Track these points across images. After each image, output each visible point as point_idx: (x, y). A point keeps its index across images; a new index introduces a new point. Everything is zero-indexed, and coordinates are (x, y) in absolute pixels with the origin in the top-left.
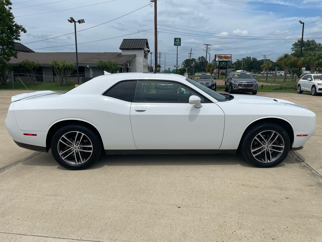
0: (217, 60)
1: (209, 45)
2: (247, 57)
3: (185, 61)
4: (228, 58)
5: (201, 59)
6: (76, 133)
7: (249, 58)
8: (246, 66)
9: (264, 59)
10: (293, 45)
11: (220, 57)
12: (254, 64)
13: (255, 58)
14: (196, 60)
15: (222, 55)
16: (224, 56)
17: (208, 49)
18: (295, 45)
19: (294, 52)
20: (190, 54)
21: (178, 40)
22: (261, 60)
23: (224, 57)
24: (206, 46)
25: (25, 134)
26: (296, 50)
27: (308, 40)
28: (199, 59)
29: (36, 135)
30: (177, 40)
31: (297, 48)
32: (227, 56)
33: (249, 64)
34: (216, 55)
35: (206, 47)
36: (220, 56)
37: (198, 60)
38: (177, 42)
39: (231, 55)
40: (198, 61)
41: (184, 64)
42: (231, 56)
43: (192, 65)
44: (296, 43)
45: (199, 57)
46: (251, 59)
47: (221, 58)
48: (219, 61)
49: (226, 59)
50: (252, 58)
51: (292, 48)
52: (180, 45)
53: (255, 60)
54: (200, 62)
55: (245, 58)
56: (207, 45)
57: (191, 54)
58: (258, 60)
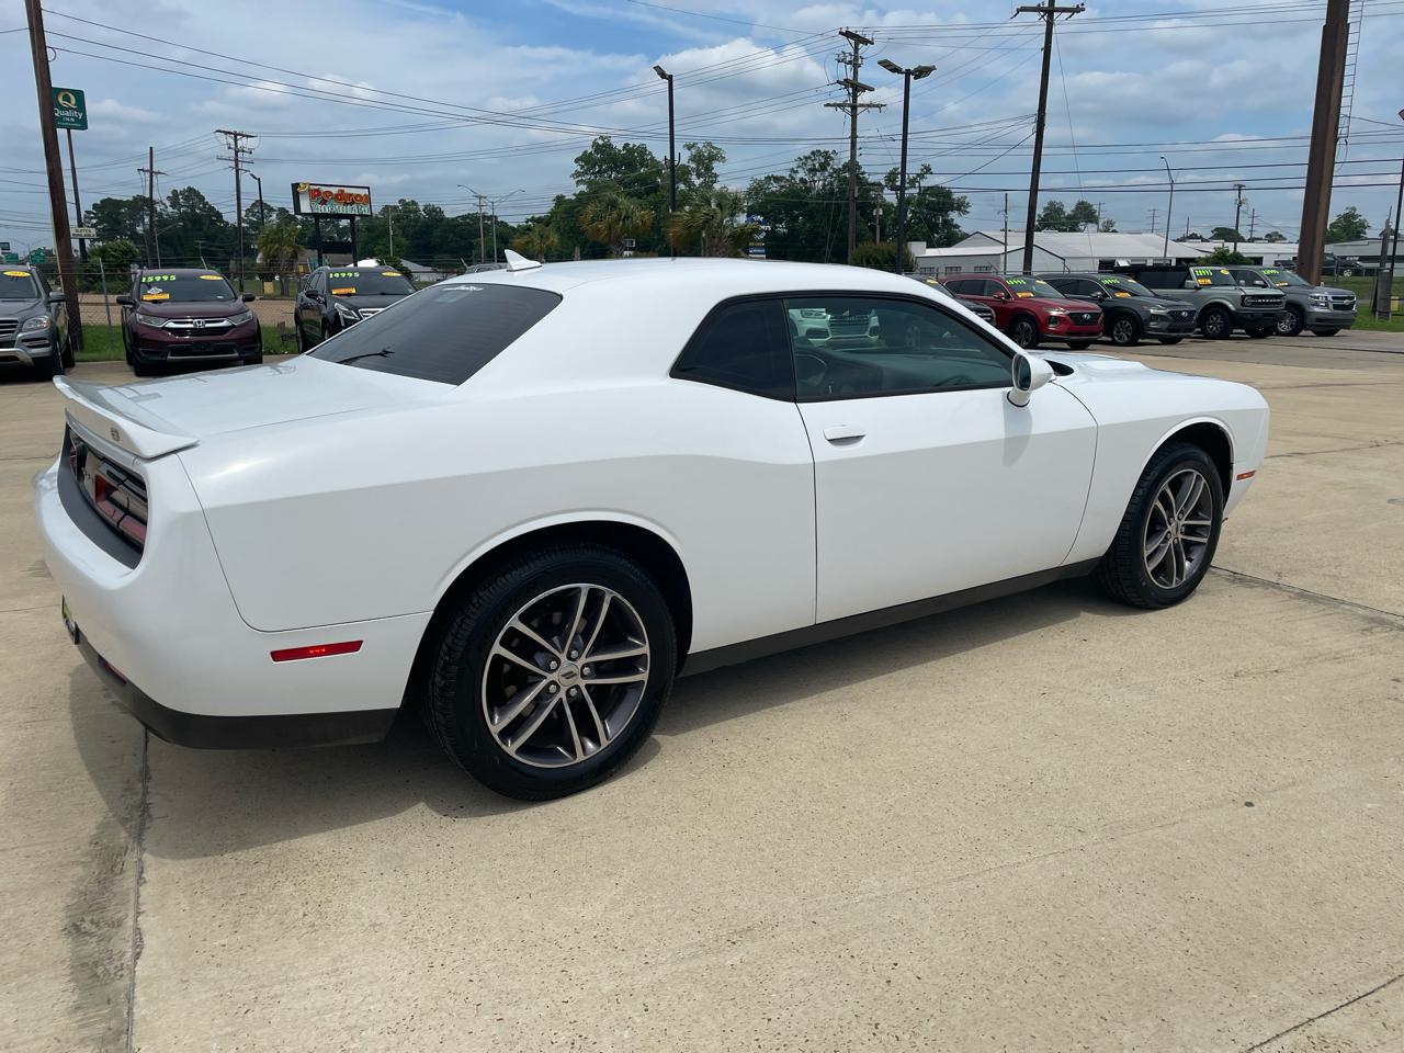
0: (305, 207)
1: (244, 136)
2: (400, 201)
3: (95, 206)
4: (353, 203)
5: (186, 199)
6: (579, 589)
7: (409, 207)
8: (403, 241)
9: (477, 210)
10: (576, 161)
11: (317, 195)
12: (437, 233)
13: (434, 210)
14: (159, 208)
15: (324, 189)
16: (335, 191)
17: (240, 154)
18: (585, 159)
19: (583, 188)
20: (148, 175)
21: (67, 98)
22: (464, 217)
23: (337, 195)
24: (232, 141)
25: (278, 656)
26: (589, 183)
27: (627, 145)
28: (174, 198)
29: (354, 646)
30: (61, 100)
31: (593, 173)
32: (351, 195)
33: (416, 233)
34: (295, 186)
35: (228, 144)
36: (318, 190)
37: (168, 204)
38: (63, 109)
39: (368, 188)
40: (170, 209)
41: (94, 221)
42: (366, 191)
43: (140, 229)
44: (585, 152)
45: (175, 192)
46: (417, 211)
47: (324, 202)
48: (317, 216)
49: (346, 204)
50: (421, 208)
51: (577, 174)
52: (83, 125)
53: (435, 214)
54: (182, 217)
55: (396, 207)
56: (236, 135)
57: (151, 172)
58: (449, 214)
